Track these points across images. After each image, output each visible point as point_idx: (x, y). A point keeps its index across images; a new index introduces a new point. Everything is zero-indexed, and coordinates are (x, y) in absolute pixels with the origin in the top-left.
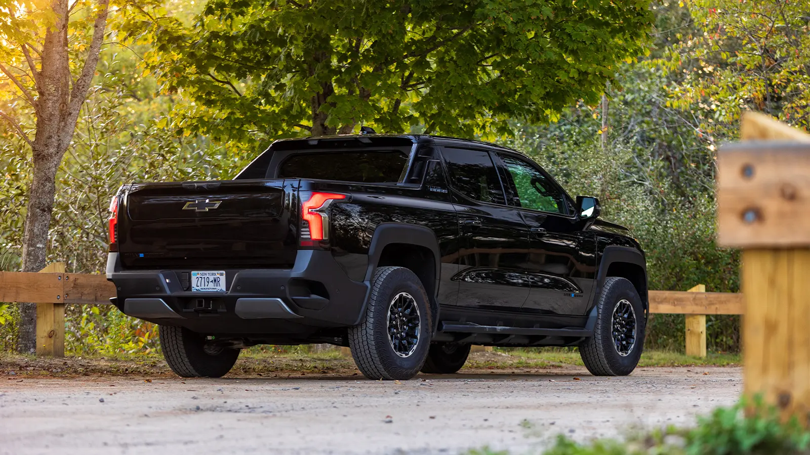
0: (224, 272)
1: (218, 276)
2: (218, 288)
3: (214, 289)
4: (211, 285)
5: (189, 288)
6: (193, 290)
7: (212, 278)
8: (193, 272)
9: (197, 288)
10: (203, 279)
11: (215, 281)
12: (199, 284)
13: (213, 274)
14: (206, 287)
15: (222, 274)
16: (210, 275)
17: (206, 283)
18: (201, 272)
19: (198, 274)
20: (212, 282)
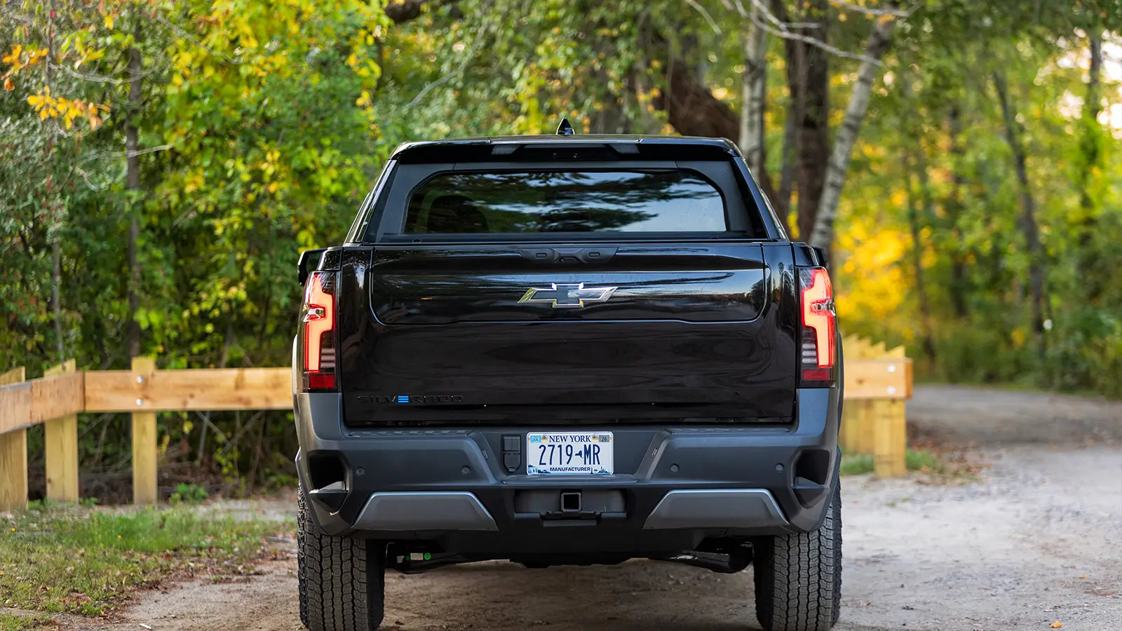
0: (610, 434)
1: (596, 442)
2: (596, 468)
3: (585, 469)
4: (577, 462)
5: (522, 466)
6: (531, 472)
7: (579, 447)
8: (530, 435)
9: (542, 468)
10: (557, 450)
11: (587, 452)
12: (546, 459)
13: (581, 439)
14: (564, 465)
15: (604, 439)
16: (576, 440)
17: (566, 458)
18: (553, 434)
19: (544, 438)
20: (580, 454)
